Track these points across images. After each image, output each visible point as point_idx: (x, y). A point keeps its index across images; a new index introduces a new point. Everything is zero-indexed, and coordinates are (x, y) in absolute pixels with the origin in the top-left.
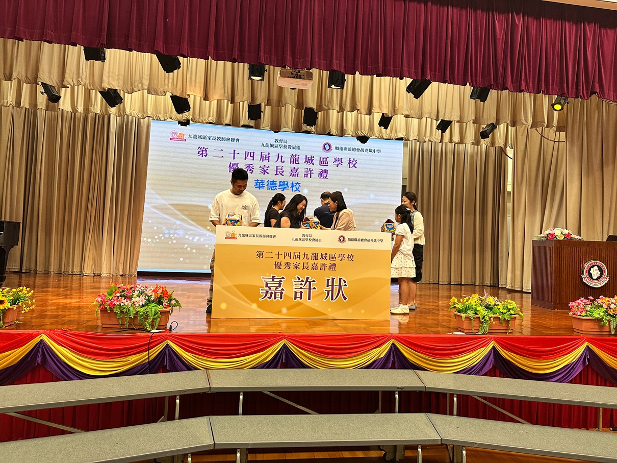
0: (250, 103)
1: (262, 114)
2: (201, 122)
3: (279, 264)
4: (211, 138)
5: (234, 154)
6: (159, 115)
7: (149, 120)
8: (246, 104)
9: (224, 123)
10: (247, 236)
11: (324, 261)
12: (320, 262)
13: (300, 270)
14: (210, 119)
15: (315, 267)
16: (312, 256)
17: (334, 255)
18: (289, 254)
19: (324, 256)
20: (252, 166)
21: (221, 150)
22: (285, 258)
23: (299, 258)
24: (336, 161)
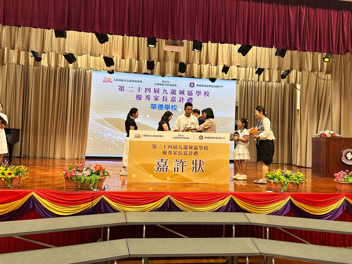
0: (148, 60)
1: (155, 66)
2: (120, 71)
3: (165, 152)
5: (139, 89)
6: (97, 68)
7: (91, 70)
8: (146, 60)
9: (133, 72)
10: (147, 136)
11: (191, 150)
12: (189, 150)
14: (126, 70)
15: (186, 153)
16: (184, 147)
17: (196, 147)
18: (171, 146)
19: (191, 147)
20: (149, 96)
21: (132, 87)
22: (168, 149)
23: (176, 149)
24: (197, 93)
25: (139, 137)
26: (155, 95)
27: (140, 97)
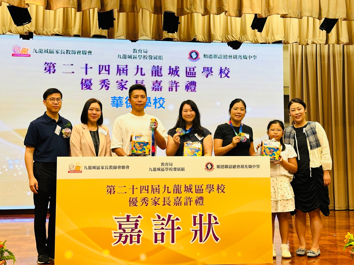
0: (100, 10)
2: (45, 34)
3: (134, 200)
4: (60, 52)
5: (86, 68)
9: (73, 34)
10: (94, 168)
11: (189, 195)
12: (184, 195)
13: (160, 207)
14: (56, 31)
15: (178, 202)
16: (174, 189)
17: (200, 187)
18: (147, 187)
19: (189, 188)
20: (108, 81)
21: (71, 65)
22: (141, 193)
23: (158, 192)
24: (205, 71)
25: (77, 171)
26: (119, 78)
27: (88, 85)
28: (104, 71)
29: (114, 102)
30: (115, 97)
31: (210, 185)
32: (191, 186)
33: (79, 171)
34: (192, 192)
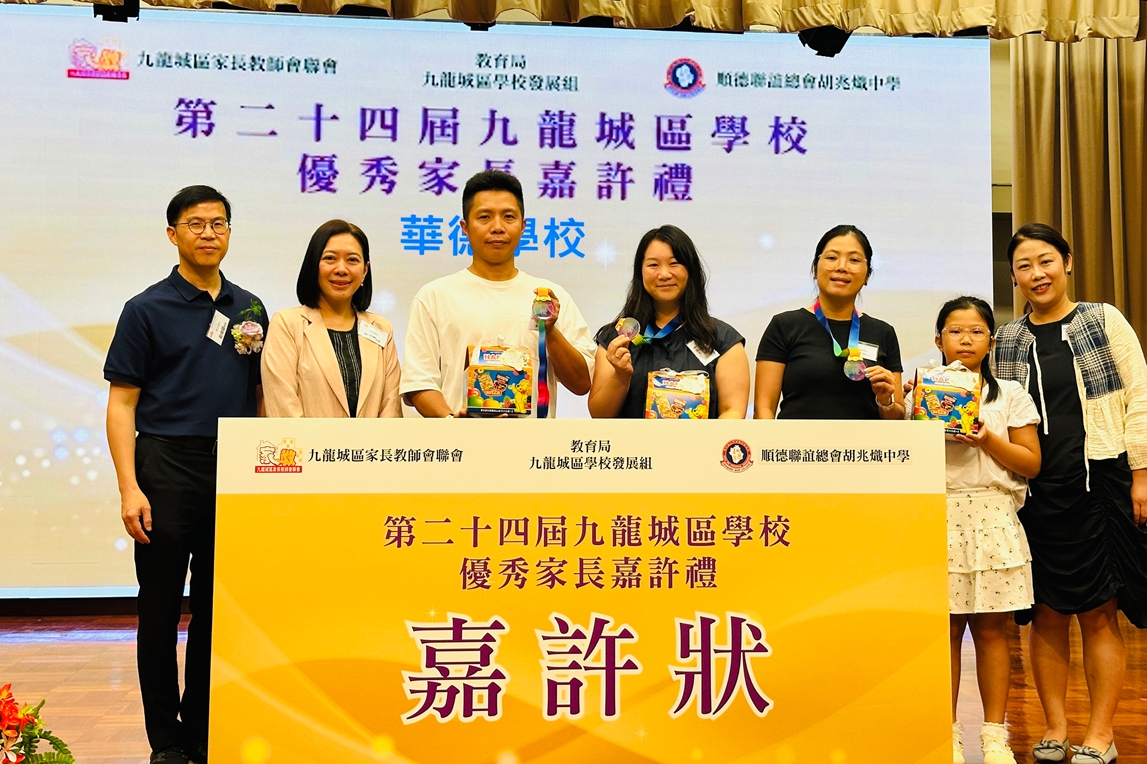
4: (229, 63)
5: (318, 118)
10: (343, 455)
11: (666, 550)
12: (649, 552)
13: (566, 592)
15: (630, 574)
16: (614, 531)
17: (705, 525)
18: (521, 525)
19: (666, 529)
20: (390, 162)
21: (267, 108)
22: (502, 543)
23: (560, 542)
24: (723, 130)
25: (287, 465)
26: (429, 152)
27: (325, 174)
28: (376, 129)
29: (410, 234)
30: (414, 219)
31: (739, 518)
32: (673, 519)
33: (291, 466)
34: (676, 543)
